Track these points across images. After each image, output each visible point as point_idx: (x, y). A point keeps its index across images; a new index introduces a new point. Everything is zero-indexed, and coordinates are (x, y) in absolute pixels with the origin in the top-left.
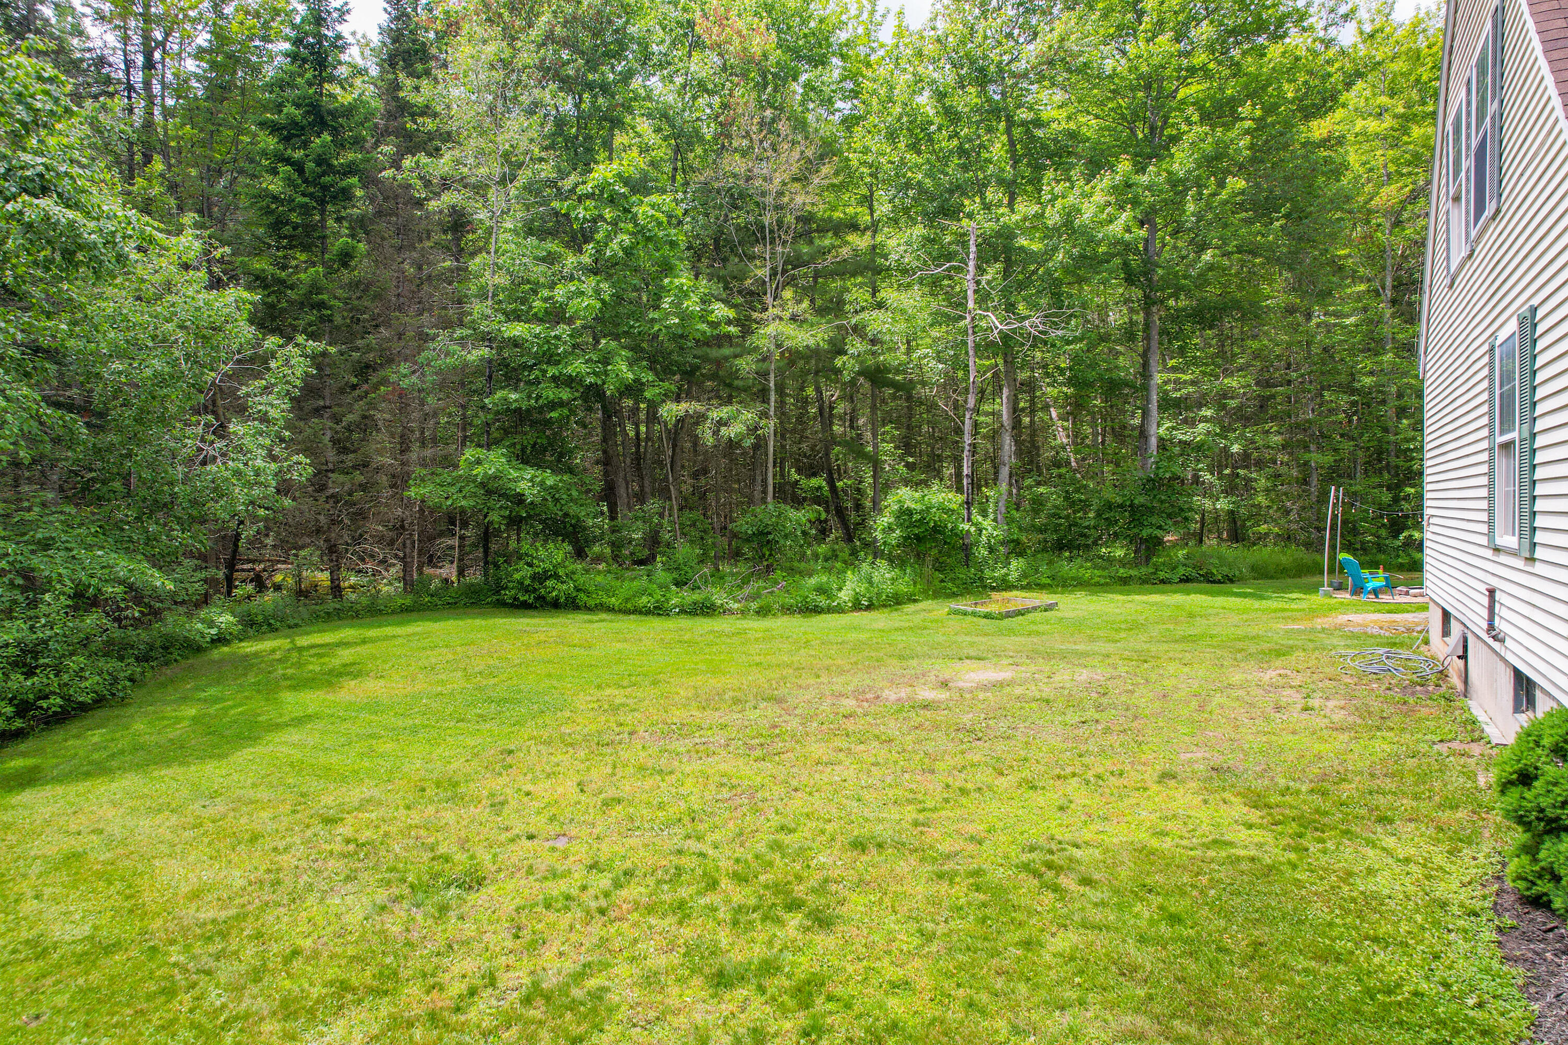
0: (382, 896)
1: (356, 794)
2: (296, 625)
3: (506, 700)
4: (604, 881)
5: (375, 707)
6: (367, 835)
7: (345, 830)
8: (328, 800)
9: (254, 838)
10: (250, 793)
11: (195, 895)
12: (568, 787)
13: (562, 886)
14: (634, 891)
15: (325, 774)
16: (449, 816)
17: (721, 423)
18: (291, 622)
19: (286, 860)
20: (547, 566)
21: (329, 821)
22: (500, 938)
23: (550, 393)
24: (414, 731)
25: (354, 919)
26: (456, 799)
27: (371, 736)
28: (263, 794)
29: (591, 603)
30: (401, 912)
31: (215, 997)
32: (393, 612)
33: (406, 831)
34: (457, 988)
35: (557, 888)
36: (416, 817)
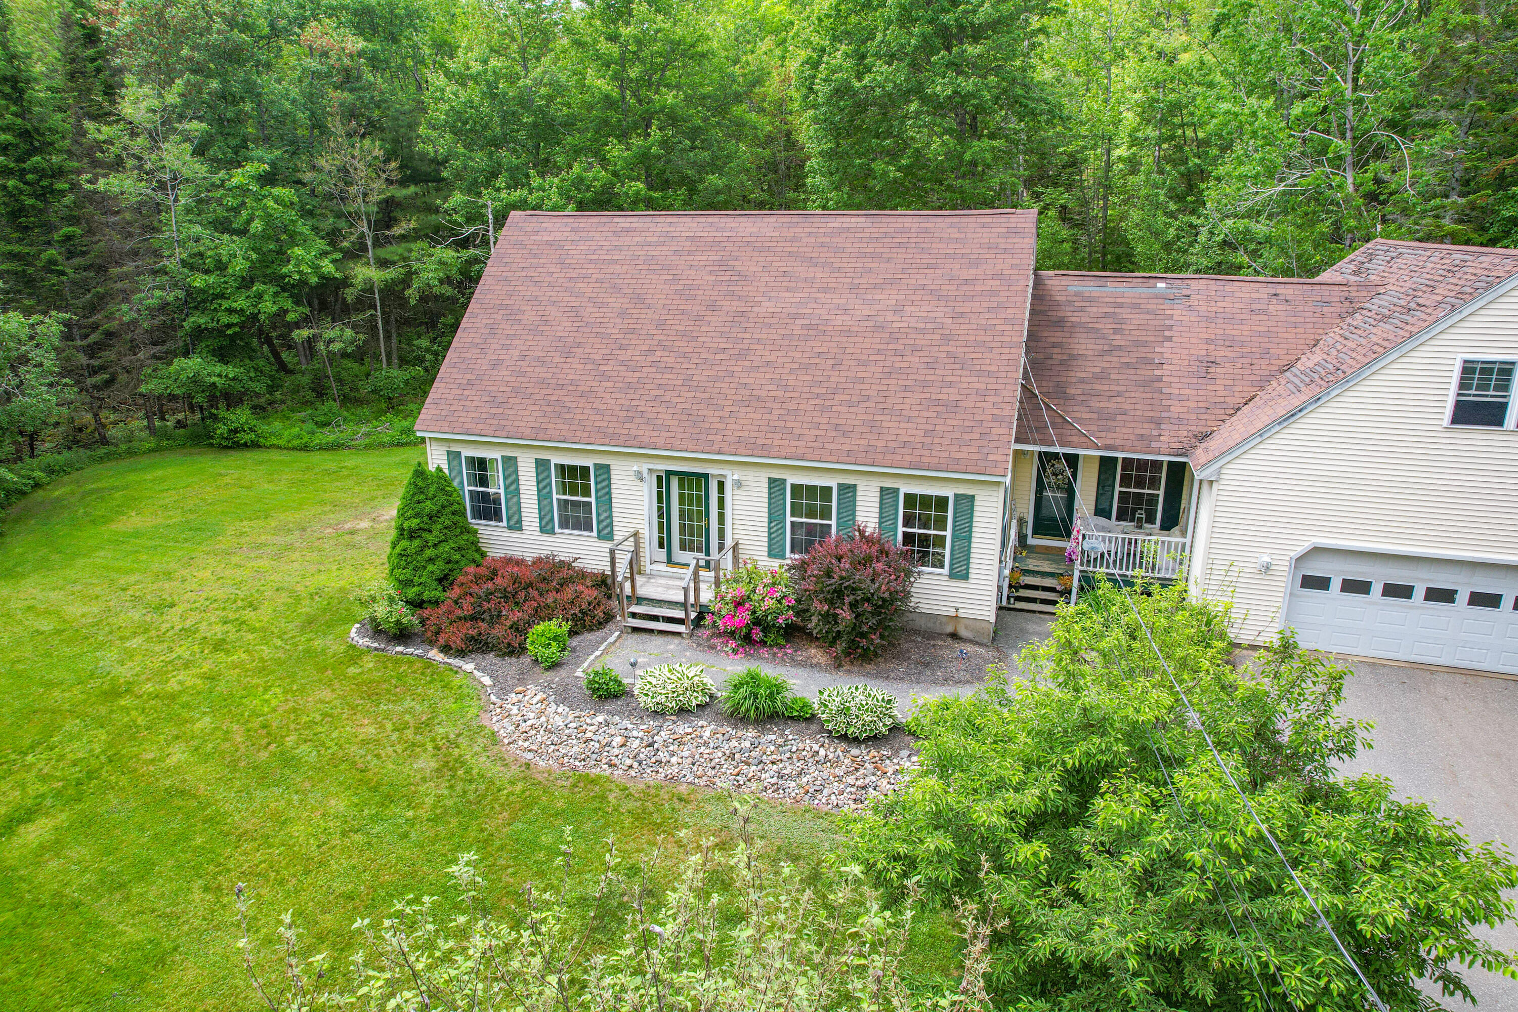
0: (144, 611)
1: (133, 579)
2: (82, 468)
3: (199, 529)
4: (208, 603)
5: (137, 534)
6: (138, 594)
7: (130, 592)
8: (122, 582)
9: (97, 597)
10: (89, 581)
11: (83, 616)
12: (208, 574)
13: (197, 605)
14: (215, 605)
15: (119, 570)
16: (167, 586)
17: (330, 341)
18: (78, 466)
19: (110, 603)
20: (237, 425)
21: (124, 590)
22: (177, 619)
23: (225, 319)
24: (155, 548)
25: (136, 618)
26: (170, 579)
27: (136, 552)
28: (95, 581)
29: (268, 444)
30: (150, 615)
31: (101, 638)
32: (144, 453)
33: (151, 592)
34: (163, 630)
35: (194, 606)
36: (155, 586)
